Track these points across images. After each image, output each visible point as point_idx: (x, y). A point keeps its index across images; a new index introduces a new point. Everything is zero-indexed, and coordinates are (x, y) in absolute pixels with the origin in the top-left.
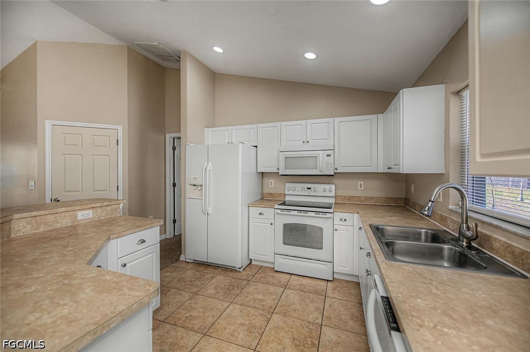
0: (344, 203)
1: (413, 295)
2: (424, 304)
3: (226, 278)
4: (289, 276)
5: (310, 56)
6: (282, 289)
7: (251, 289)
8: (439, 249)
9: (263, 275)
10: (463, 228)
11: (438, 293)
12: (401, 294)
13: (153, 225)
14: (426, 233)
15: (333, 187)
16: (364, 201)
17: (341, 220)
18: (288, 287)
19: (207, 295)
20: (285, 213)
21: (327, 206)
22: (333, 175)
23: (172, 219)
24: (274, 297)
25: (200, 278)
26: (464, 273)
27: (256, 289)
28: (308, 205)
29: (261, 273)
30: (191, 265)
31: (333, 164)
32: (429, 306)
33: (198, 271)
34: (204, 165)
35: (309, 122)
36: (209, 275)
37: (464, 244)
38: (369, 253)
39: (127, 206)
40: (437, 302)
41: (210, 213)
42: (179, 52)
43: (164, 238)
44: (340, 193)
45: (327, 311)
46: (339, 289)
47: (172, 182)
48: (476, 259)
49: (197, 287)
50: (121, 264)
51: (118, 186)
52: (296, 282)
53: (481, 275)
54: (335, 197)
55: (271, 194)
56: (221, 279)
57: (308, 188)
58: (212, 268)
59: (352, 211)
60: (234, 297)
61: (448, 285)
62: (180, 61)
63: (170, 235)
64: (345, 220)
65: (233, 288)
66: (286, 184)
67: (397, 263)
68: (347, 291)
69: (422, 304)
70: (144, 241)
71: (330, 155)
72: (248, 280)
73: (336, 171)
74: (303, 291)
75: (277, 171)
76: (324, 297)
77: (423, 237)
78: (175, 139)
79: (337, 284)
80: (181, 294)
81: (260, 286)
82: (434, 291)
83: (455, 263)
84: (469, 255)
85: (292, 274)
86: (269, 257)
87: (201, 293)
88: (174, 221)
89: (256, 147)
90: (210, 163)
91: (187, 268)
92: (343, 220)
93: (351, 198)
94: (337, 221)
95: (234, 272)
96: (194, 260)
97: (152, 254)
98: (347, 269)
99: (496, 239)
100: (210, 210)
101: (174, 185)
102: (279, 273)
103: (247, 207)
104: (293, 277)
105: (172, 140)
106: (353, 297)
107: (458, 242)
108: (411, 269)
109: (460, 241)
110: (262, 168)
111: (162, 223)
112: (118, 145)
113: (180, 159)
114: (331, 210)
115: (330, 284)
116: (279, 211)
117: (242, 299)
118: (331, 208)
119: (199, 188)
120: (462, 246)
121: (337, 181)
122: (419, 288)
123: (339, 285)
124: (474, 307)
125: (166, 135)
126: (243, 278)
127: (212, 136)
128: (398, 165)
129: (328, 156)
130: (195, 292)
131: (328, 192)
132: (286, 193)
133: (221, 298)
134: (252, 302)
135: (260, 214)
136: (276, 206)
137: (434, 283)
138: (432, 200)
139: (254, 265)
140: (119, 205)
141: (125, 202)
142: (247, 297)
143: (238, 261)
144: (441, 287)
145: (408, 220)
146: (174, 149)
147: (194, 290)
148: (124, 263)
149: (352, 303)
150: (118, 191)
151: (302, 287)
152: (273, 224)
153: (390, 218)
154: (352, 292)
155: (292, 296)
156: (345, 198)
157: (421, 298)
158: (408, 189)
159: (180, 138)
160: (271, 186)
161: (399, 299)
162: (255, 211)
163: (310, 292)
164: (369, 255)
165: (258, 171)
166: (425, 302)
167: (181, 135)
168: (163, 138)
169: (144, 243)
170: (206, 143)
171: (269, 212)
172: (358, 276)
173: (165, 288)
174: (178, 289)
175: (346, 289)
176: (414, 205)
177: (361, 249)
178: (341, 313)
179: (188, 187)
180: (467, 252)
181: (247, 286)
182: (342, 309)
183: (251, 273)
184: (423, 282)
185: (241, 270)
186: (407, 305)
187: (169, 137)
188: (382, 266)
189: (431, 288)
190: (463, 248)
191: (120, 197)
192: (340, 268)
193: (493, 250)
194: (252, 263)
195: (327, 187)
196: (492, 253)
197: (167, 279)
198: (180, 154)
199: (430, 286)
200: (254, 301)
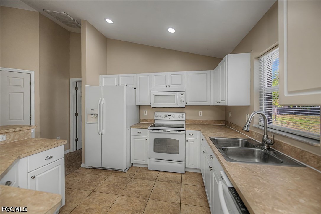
0: (191, 124)
1: (251, 185)
2: (259, 191)
3: (115, 178)
4: (157, 173)
5: (171, 30)
6: (154, 182)
7: (133, 183)
8: (252, 151)
9: (141, 173)
10: (265, 138)
11: (264, 182)
12: (243, 185)
13: (59, 144)
14: (242, 141)
15: (184, 114)
16: (202, 123)
17: (190, 135)
18: (157, 180)
19: (102, 192)
20: (155, 131)
21: (181, 126)
22: (185, 107)
23: (75, 138)
24: (149, 188)
25: (97, 179)
26: (273, 166)
27: (136, 184)
28: (169, 126)
29: (139, 172)
30: (90, 171)
31: (184, 100)
32: (263, 193)
33: (95, 174)
34: (99, 101)
35: (170, 73)
36: (103, 177)
37: (266, 147)
38: (212, 156)
39: (39, 130)
40: (266, 189)
41: (104, 133)
42: (81, 20)
43: (69, 152)
44: (188, 118)
45: (183, 194)
46: (189, 178)
47: (75, 112)
48: (275, 156)
49: (94, 186)
50: (31, 177)
51: (31, 116)
52: (162, 177)
53: (282, 167)
54: (185, 121)
55: (145, 119)
56: (112, 178)
57: (169, 116)
58: (105, 171)
59: (196, 129)
60: (121, 191)
61: (268, 176)
62: (81, 27)
63: (74, 150)
64: (193, 135)
65: (120, 185)
66: (155, 113)
67: (233, 163)
68: (194, 179)
69: (258, 192)
70: (51, 157)
71: (183, 95)
72: (130, 178)
73: (186, 105)
74: (168, 182)
75: (150, 105)
76: (180, 185)
77: (240, 144)
78: (77, 83)
79: (188, 175)
80: (81, 193)
81: (139, 181)
82: (262, 181)
83: (261, 159)
84: (270, 154)
85: (160, 171)
86: (145, 161)
87: (97, 190)
88: (77, 140)
89: (136, 88)
90: (103, 99)
91: (86, 172)
92: (191, 135)
93: (195, 121)
94: (187, 136)
95: (121, 173)
96: (92, 167)
97: (58, 166)
98: (193, 165)
99: (284, 143)
100: (103, 131)
101: (76, 114)
102: (151, 171)
103: (130, 129)
104: (160, 173)
105: (74, 83)
106: (198, 183)
107: (262, 146)
108: (243, 166)
109: (263, 145)
110: (139, 103)
111: (66, 142)
112: (31, 85)
113: (81, 96)
114: (184, 129)
115: (183, 176)
116: (151, 131)
117: (127, 191)
118: (184, 128)
119: (96, 116)
120: (264, 149)
121: (186, 111)
122: (252, 180)
123: (189, 176)
124: (288, 191)
125: (70, 79)
126: (127, 176)
127: (104, 81)
128: (224, 100)
129: (181, 95)
130: (92, 190)
131: (181, 117)
132: (155, 119)
133: (112, 192)
134: (134, 193)
135: (139, 133)
136: (149, 127)
137: (259, 175)
138: (249, 121)
139: (134, 167)
140: (30, 130)
141: (36, 127)
142: (130, 190)
143: (123, 165)
144: (265, 177)
145: (230, 134)
146: (76, 89)
147: (92, 188)
148: (33, 175)
149: (198, 187)
150: (31, 119)
151: (166, 179)
152: (147, 139)
153: (219, 132)
154: (197, 179)
155: (161, 186)
156: (191, 121)
157: (256, 187)
158: (227, 115)
159: (81, 82)
160: (145, 114)
161: (244, 189)
162: (135, 131)
163: (172, 182)
164: (212, 157)
165: (137, 105)
166: (259, 190)
167: (81, 79)
168: (68, 81)
169: (51, 159)
170: (100, 85)
171: (144, 131)
172: (200, 169)
173: (69, 189)
174: (80, 189)
175: (193, 178)
176: (231, 125)
177: (204, 153)
178: (192, 194)
179: (87, 115)
180: (268, 152)
181: (130, 182)
182: (192, 192)
183: (132, 173)
184: (253, 175)
185: (126, 171)
186: (250, 194)
187: (72, 81)
188: (225, 165)
189: (259, 179)
190: (265, 149)
191: (33, 124)
192: (189, 165)
193: (283, 150)
194: (133, 166)
195: (181, 114)
196: (282, 152)
197: (70, 183)
198: (81, 93)
199: (258, 177)
200: (135, 192)
